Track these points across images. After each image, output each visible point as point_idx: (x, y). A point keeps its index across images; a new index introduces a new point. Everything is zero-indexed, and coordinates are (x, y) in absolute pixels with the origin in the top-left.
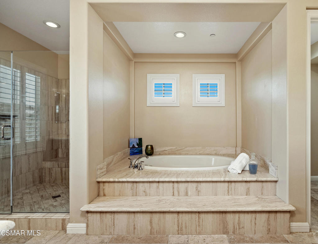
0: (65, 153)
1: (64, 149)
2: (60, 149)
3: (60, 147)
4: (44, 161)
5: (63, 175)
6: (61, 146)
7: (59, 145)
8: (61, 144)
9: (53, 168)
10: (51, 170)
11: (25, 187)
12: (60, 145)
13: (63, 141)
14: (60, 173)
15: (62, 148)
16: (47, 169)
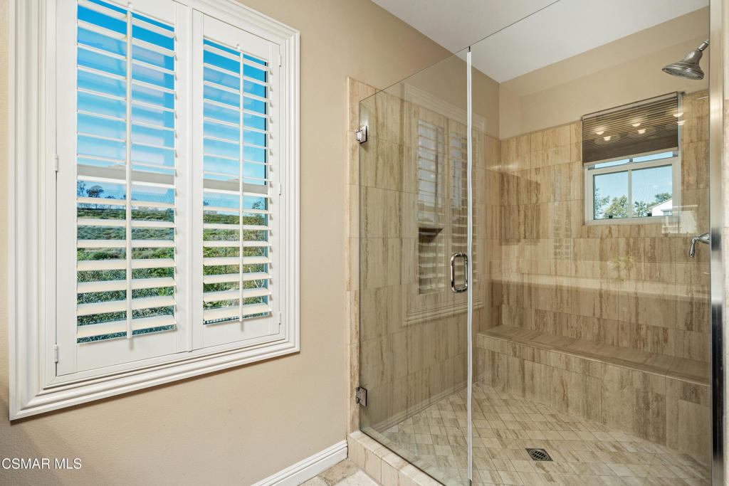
0: (517, 318)
1: (513, 307)
2: (503, 306)
3: (505, 301)
4: (480, 331)
5: (527, 378)
6: (508, 299)
7: (503, 296)
8: (508, 294)
9: (501, 355)
10: (497, 357)
11: (452, 388)
12: (505, 297)
13: (511, 288)
14: (519, 371)
15: (508, 303)
16: (487, 351)
